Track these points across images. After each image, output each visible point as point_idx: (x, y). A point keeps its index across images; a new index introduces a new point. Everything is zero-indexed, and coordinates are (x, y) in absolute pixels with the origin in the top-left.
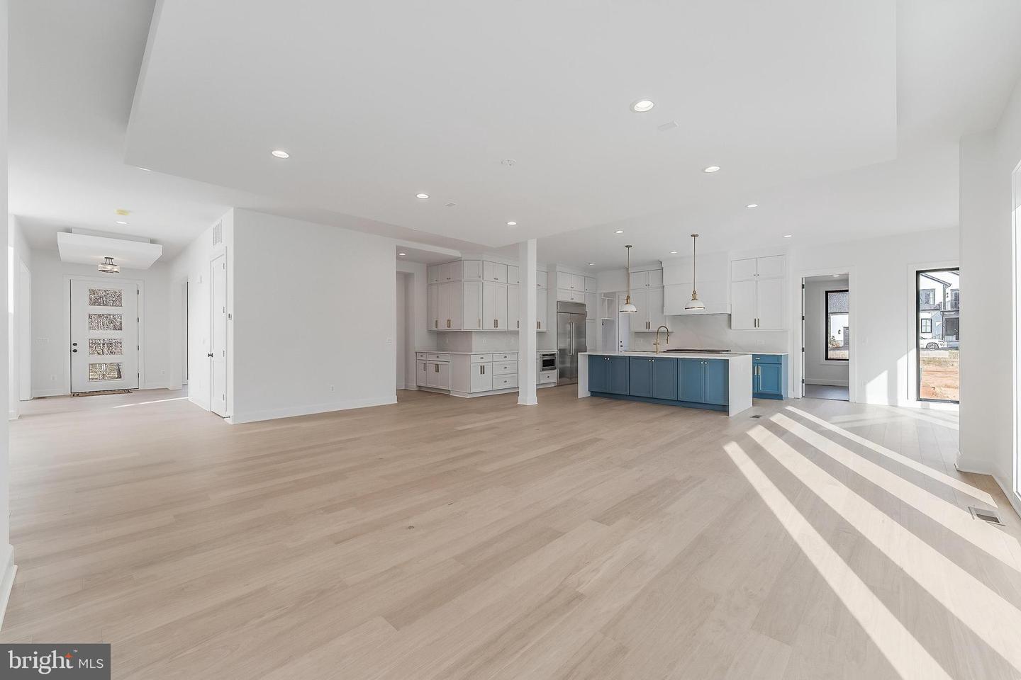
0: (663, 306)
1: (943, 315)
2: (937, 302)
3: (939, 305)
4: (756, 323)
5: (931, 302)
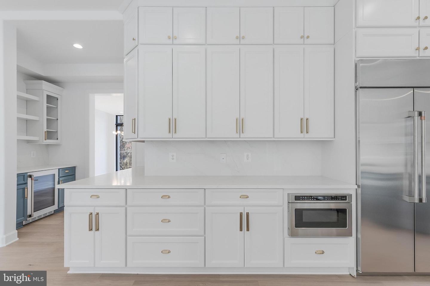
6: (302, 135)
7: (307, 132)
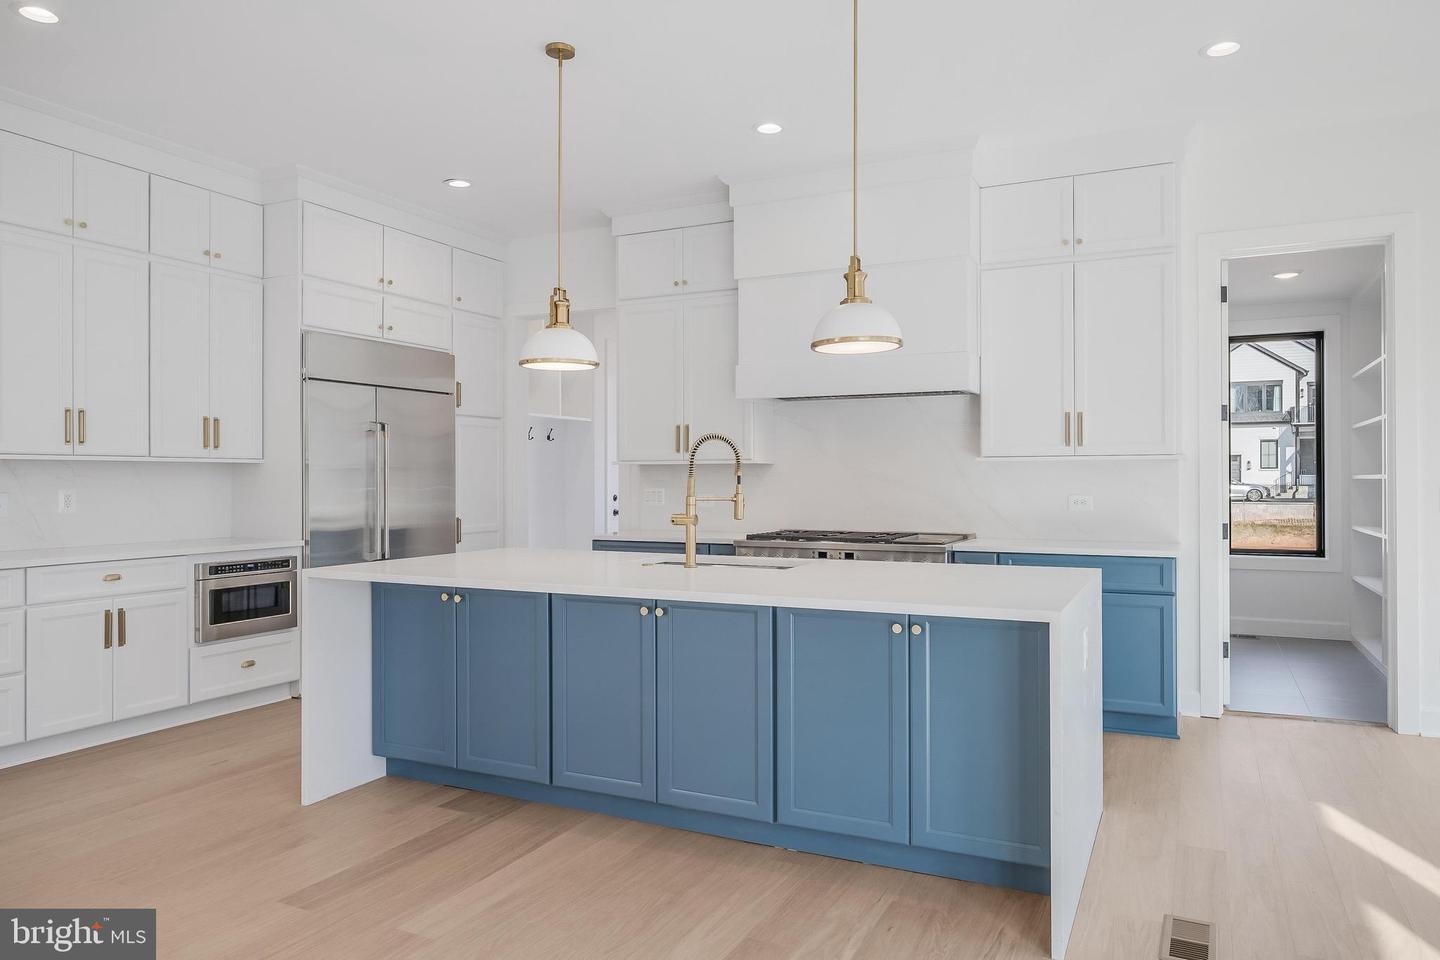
0: (735, 362)
1: (1297, 434)
2: (1286, 408)
3: (1290, 413)
4: (1073, 428)
5: (1276, 408)
6: (205, 453)
7: (216, 447)
